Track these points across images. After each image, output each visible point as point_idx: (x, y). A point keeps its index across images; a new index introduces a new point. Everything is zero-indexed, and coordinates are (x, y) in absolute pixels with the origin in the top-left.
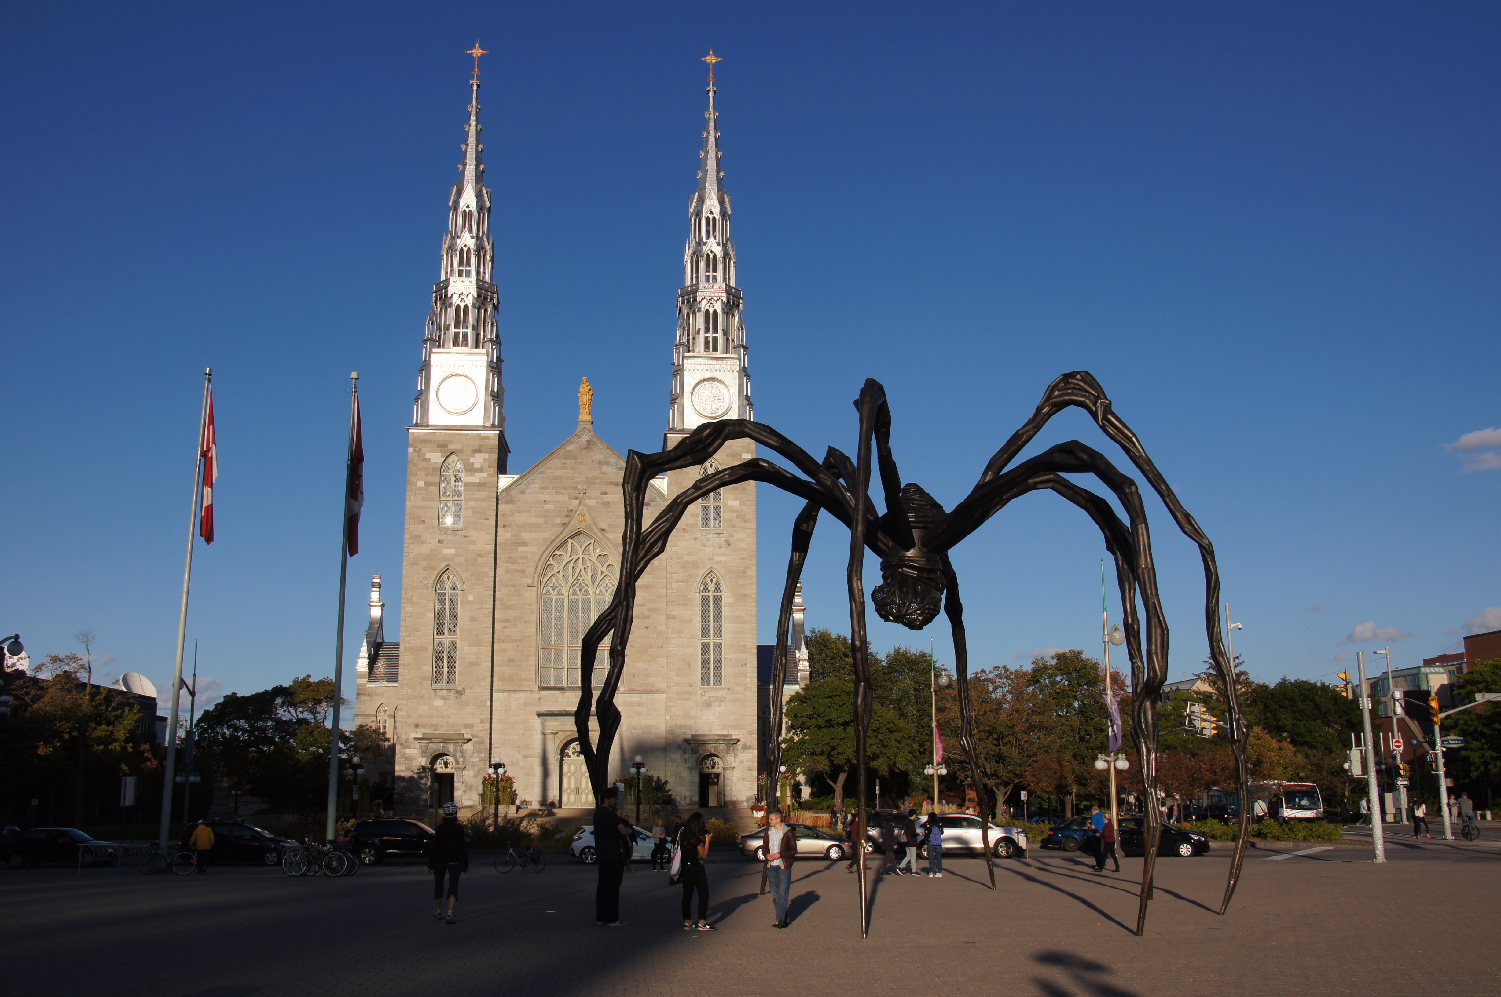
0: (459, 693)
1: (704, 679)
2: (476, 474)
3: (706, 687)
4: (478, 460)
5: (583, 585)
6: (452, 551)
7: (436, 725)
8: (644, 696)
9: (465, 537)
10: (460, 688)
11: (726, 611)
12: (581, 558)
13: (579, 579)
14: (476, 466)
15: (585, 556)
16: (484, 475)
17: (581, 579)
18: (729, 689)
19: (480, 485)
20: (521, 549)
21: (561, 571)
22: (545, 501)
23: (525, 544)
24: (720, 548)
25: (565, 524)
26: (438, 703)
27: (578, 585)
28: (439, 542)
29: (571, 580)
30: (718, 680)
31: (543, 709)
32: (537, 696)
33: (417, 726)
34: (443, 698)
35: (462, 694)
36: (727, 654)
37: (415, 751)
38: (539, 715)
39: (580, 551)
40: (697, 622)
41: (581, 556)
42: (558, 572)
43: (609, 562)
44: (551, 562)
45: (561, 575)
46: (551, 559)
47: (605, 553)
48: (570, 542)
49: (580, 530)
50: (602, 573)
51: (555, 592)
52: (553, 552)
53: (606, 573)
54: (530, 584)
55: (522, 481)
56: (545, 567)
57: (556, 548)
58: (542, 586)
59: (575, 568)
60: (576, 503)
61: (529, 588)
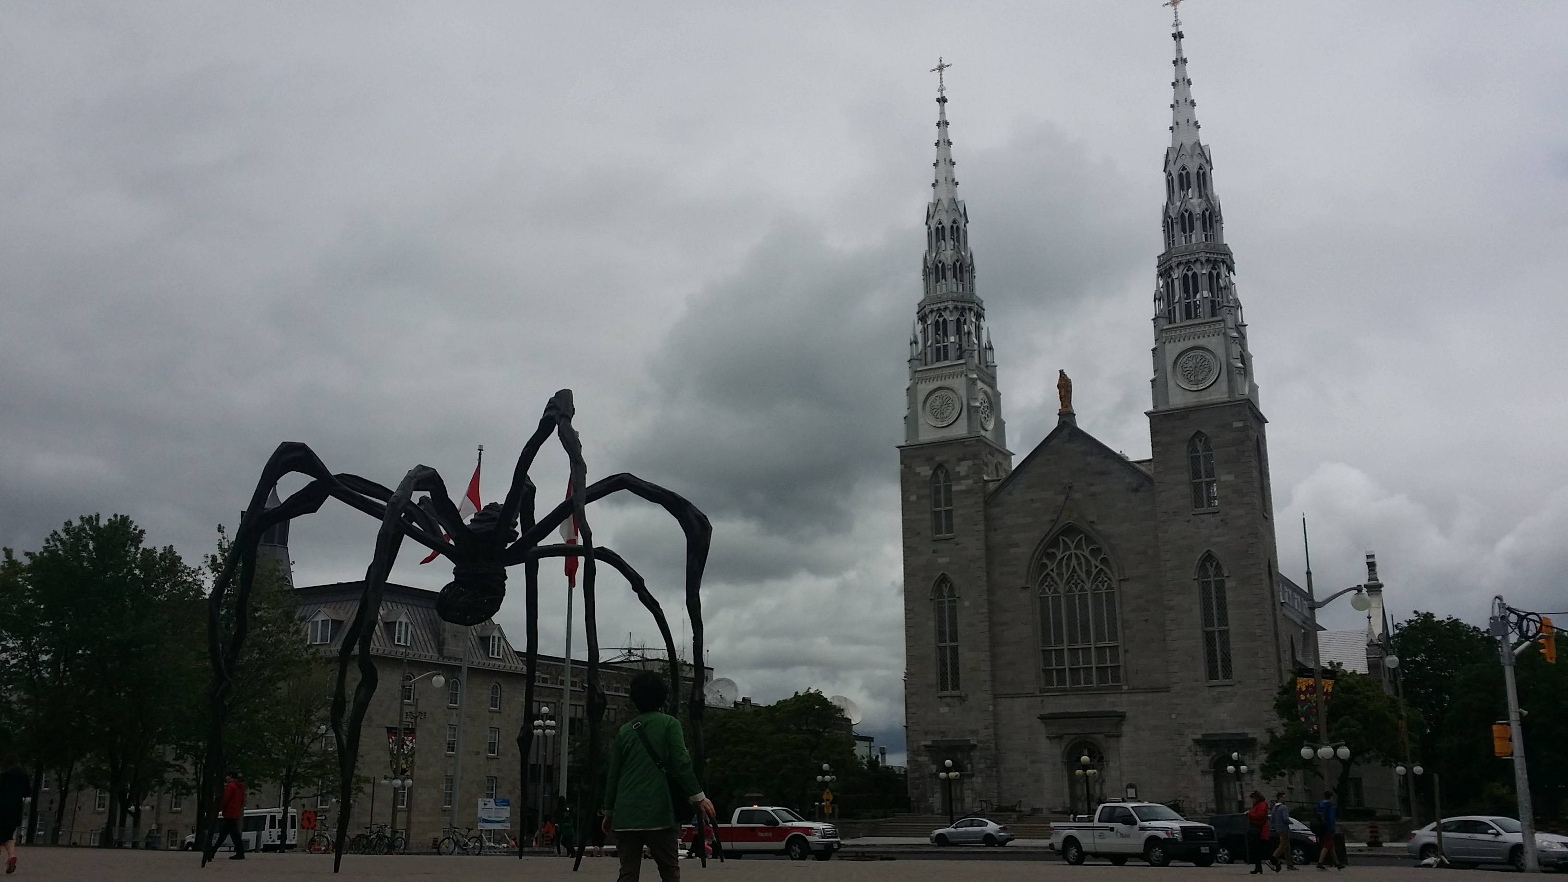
0: (962, 699)
1: (1212, 674)
2: (962, 481)
3: (1214, 682)
4: (963, 468)
5: (1079, 581)
6: (946, 560)
7: (943, 733)
8: (1150, 695)
9: (957, 544)
10: (963, 694)
11: (1229, 596)
12: (1073, 555)
13: (1074, 576)
15: (1077, 552)
16: (970, 481)
17: (1075, 575)
18: (1240, 682)
19: (967, 491)
20: (1012, 550)
21: (1055, 570)
22: (1032, 500)
23: (1016, 545)
24: (1217, 528)
25: (1053, 520)
26: (944, 710)
27: (1073, 582)
28: (934, 552)
29: (1065, 577)
30: (1228, 674)
31: (1046, 711)
32: (1039, 699)
33: (926, 733)
34: (948, 705)
35: (965, 700)
36: (1235, 645)
37: (926, 758)
38: (1042, 718)
39: (1072, 546)
40: (1197, 611)
41: (1073, 552)
42: (1052, 570)
43: (1102, 556)
44: (1044, 561)
45: (1054, 575)
46: (1044, 558)
47: (1097, 546)
48: (1061, 538)
49: (1069, 525)
50: (1096, 567)
51: (1051, 592)
52: (1046, 548)
53: (1100, 567)
54: (1023, 586)
55: (1009, 483)
56: (1039, 566)
57: (1049, 544)
58: (1037, 585)
59: (1068, 565)
60: (1062, 498)
61: (1023, 590)
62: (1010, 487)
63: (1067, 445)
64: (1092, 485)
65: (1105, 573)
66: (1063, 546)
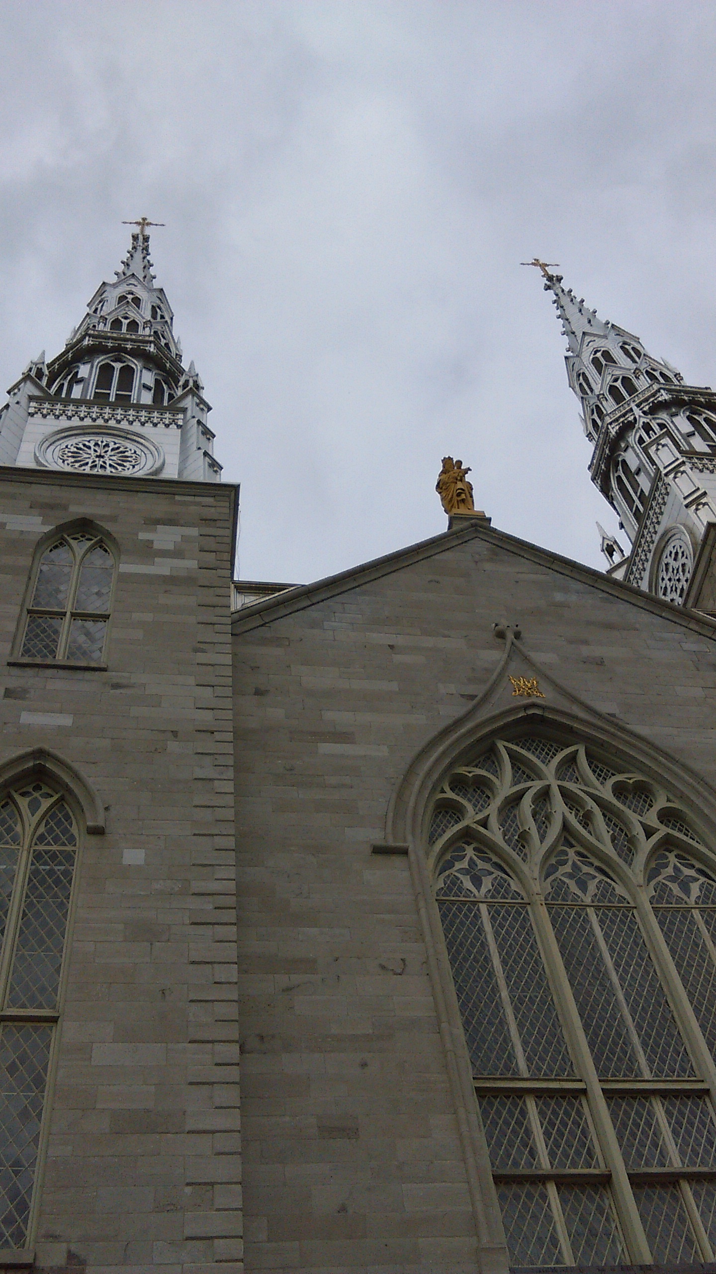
2: (159, 559)
4: (164, 537)
6: (62, 720)
9: (116, 686)
14: (157, 546)
15: (571, 786)
19: (171, 581)
20: (326, 748)
21: (494, 822)
22: (393, 647)
23: (343, 738)
25: (472, 697)
28: (8, 693)
29: (539, 849)
39: (549, 770)
41: (554, 784)
42: (484, 823)
43: (661, 802)
44: (450, 795)
45: (495, 834)
46: (447, 788)
47: (638, 777)
48: (501, 745)
49: (530, 712)
50: (649, 832)
51: (484, 890)
52: (451, 765)
53: (663, 830)
54: (381, 843)
55: (310, 603)
56: (431, 806)
57: (461, 754)
58: (432, 861)
59: (542, 818)
60: (494, 656)
61: (379, 858)
62: (314, 613)
63: (488, 566)
64: (586, 642)
65: (686, 853)
66: (513, 765)
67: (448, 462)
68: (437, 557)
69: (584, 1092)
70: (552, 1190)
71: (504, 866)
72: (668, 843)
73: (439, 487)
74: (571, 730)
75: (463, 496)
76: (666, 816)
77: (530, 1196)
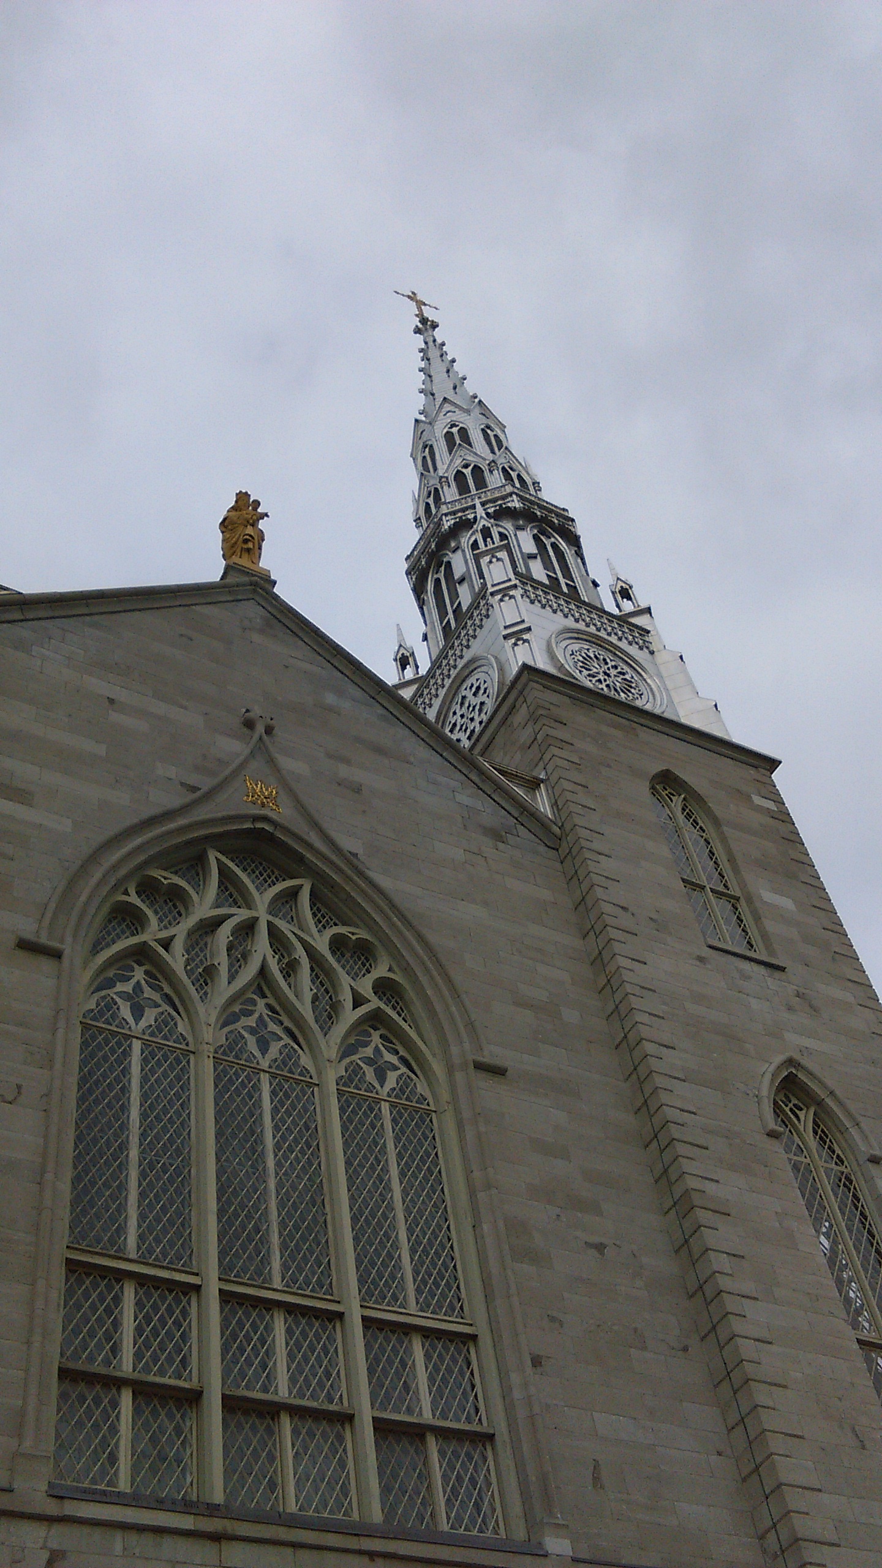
12: (263, 929)
15: (282, 925)
17: (261, 1003)
21: (178, 946)
22: (112, 701)
23: (23, 797)
25: (194, 789)
27: (252, 1020)
29: (224, 989)
39: (263, 899)
41: (264, 918)
42: (166, 944)
43: (381, 970)
44: (134, 899)
45: (177, 960)
46: (132, 891)
47: (363, 934)
48: (213, 856)
49: (259, 825)
50: (358, 1002)
51: (143, 1024)
52: (146, 864)
53: (375, 1003)
54: (29, 936)
55: (22, 617)
56: (106, 909)
57: (160, 854)
58: (88, 975)
59: (238, 953)
60: (233, 747)
61: (20, 954)
62: (23, 631)
63: (257, 638)
64: (347, 761)
65: (393, 1036)
66: (220, 883)
67: (242, 498)
68: (197, 608)
69: (197, 1288)
70: (126, 1399)
71: (176, 1001)
72: (375, 1019)
73: (225, 525)
74: (301, 859)
75: (250, 545)
76: (383, 987)
77: (97, 1401)
